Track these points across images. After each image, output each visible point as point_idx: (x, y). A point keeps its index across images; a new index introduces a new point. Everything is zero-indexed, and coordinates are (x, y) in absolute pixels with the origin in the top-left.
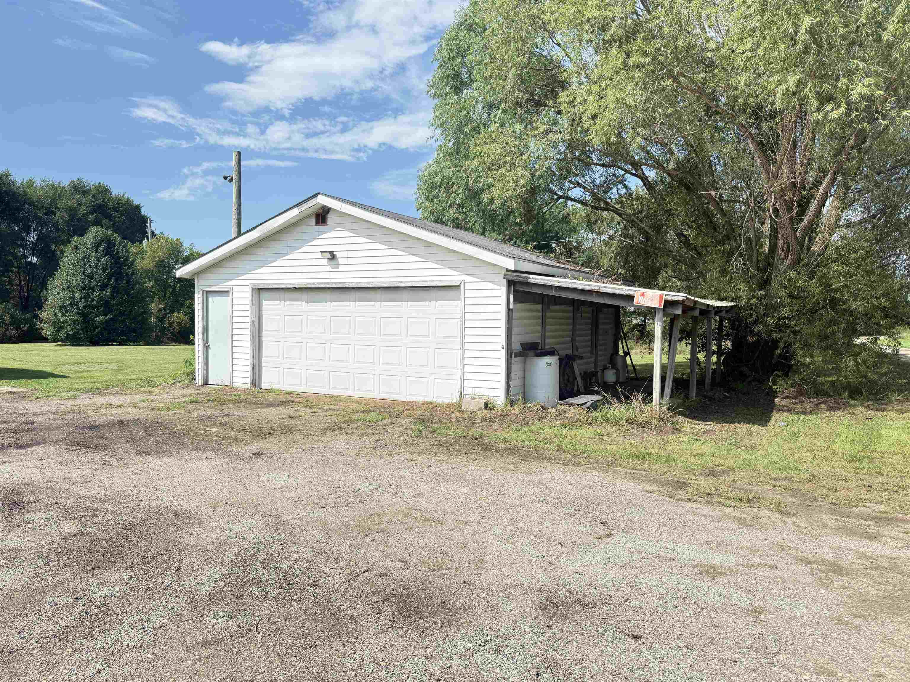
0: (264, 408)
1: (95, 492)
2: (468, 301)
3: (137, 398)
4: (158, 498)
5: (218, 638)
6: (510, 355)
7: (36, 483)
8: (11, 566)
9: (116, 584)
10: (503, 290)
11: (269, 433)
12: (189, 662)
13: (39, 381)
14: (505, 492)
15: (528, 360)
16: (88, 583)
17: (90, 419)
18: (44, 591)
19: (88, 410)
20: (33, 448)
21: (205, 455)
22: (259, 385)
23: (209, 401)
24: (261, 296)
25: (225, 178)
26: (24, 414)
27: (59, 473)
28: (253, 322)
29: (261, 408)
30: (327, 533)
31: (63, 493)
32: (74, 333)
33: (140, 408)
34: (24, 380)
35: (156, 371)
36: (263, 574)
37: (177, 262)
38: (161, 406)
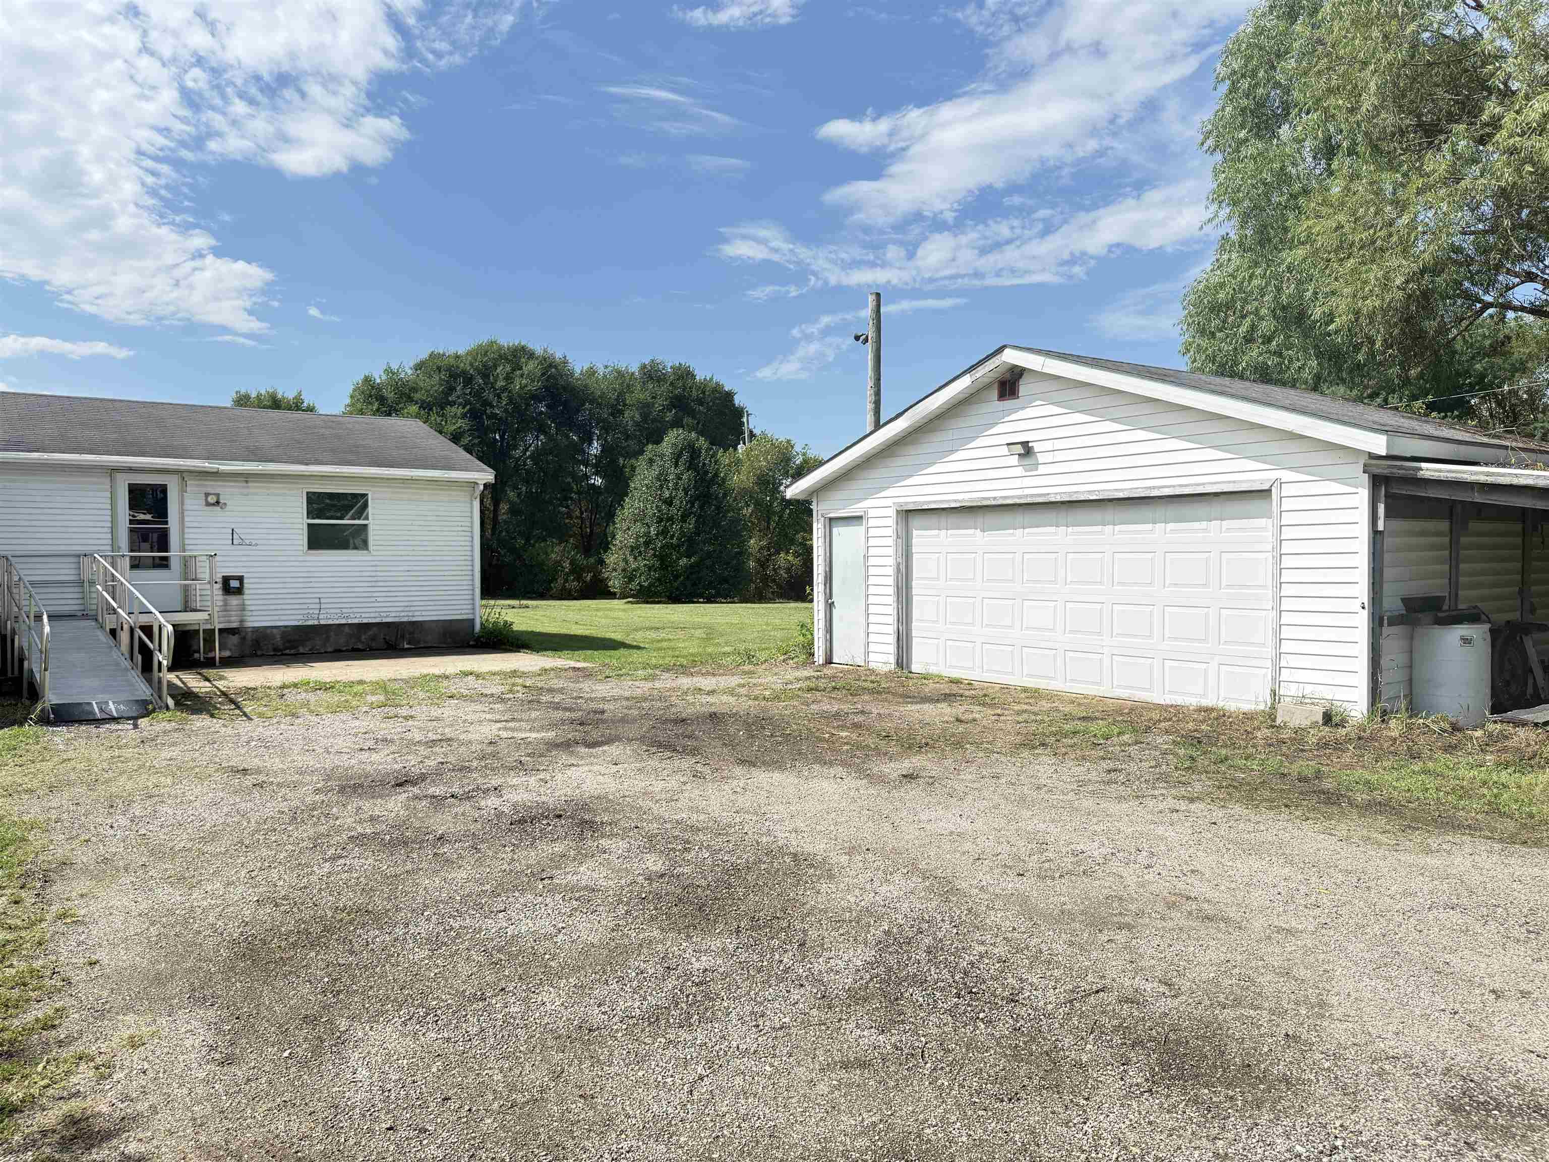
0: (916, 703)
1: (683, 815)
2: (1287, 519)
3: (734, 681)
4: (769, 833)
5: (864, 1059)
6: (1378, 622)
7: (611, 797)
8: (585, 911)
9: (718, 954)
10: (1363, 495)
11: (927, 744)
12: (823, 1088)
13: (608, 653)
14: (1372, 884)
15: (1419, 630)
16: (682, 948)
17: (673, 710)
18: (626, 951)
19: (670, 696)
20: (606, 748)
21: (832, 771)
22: (908, 666)
23: (834, 688)
24: (910, 524)
25: (857, 338)
26: (592, 700)
27: (639, 784)
28: (898, 564)
29: (912, 703)
30: (1031, 919)
31: (645, 813)
32: (650, 585)
33: (739, 696)
34: (590, 652)
35: (757, 641)
36: (929, 970)
37: (786, 474)
38: (767, 693)
